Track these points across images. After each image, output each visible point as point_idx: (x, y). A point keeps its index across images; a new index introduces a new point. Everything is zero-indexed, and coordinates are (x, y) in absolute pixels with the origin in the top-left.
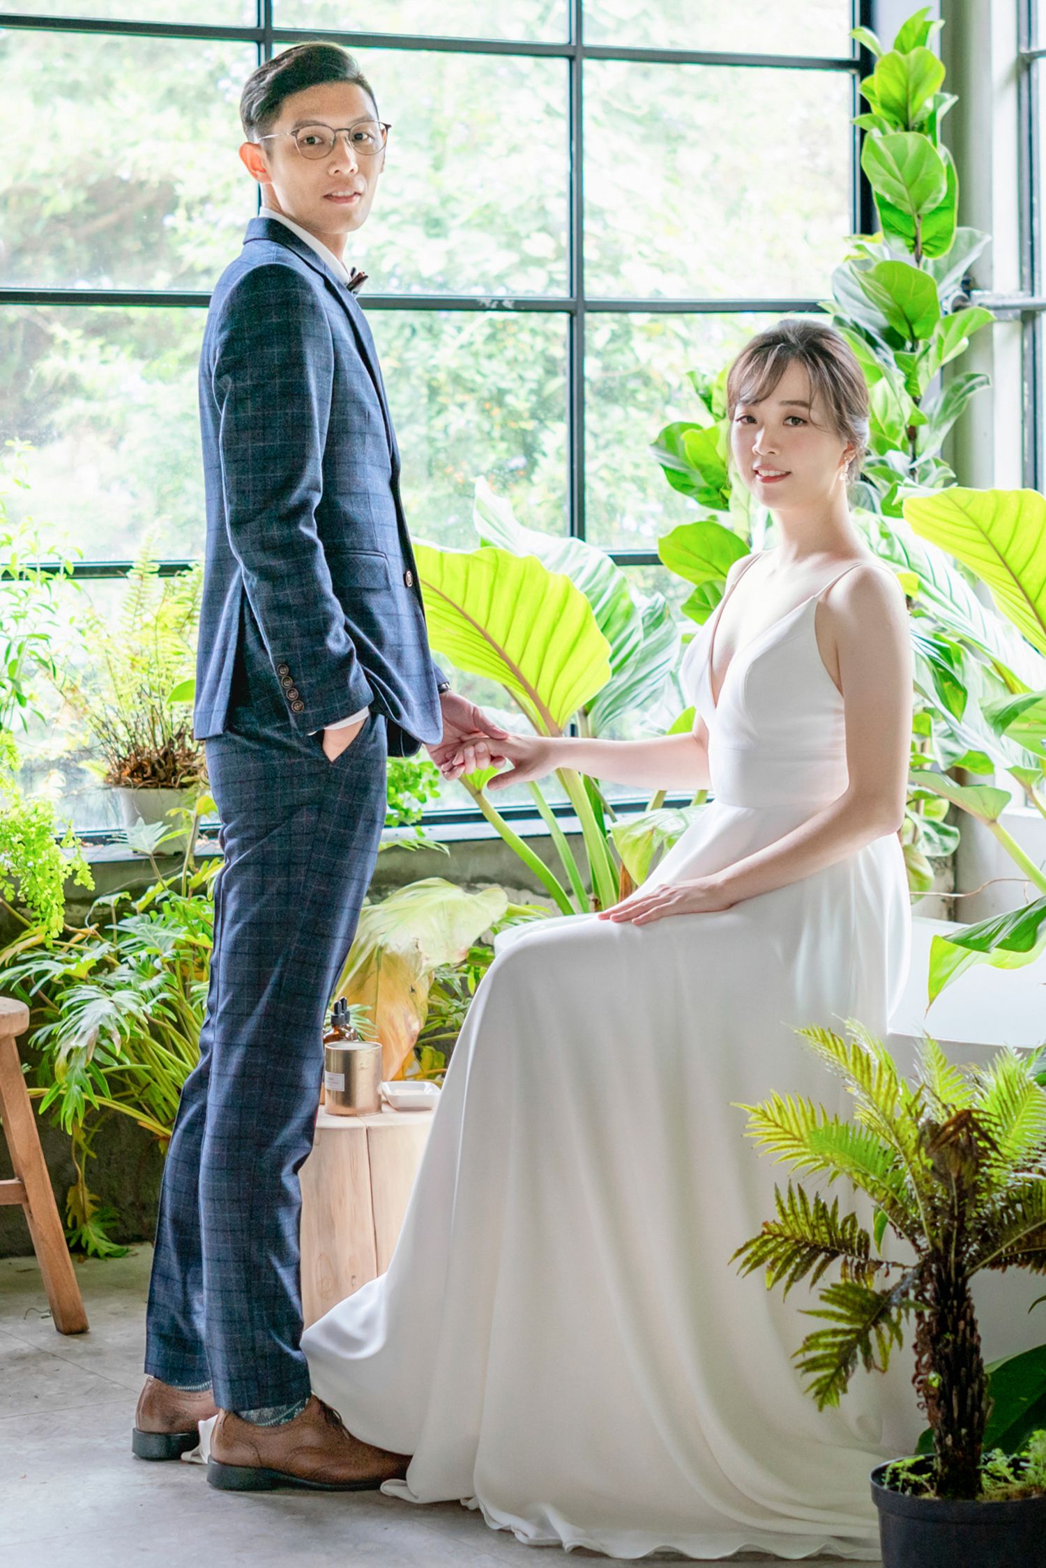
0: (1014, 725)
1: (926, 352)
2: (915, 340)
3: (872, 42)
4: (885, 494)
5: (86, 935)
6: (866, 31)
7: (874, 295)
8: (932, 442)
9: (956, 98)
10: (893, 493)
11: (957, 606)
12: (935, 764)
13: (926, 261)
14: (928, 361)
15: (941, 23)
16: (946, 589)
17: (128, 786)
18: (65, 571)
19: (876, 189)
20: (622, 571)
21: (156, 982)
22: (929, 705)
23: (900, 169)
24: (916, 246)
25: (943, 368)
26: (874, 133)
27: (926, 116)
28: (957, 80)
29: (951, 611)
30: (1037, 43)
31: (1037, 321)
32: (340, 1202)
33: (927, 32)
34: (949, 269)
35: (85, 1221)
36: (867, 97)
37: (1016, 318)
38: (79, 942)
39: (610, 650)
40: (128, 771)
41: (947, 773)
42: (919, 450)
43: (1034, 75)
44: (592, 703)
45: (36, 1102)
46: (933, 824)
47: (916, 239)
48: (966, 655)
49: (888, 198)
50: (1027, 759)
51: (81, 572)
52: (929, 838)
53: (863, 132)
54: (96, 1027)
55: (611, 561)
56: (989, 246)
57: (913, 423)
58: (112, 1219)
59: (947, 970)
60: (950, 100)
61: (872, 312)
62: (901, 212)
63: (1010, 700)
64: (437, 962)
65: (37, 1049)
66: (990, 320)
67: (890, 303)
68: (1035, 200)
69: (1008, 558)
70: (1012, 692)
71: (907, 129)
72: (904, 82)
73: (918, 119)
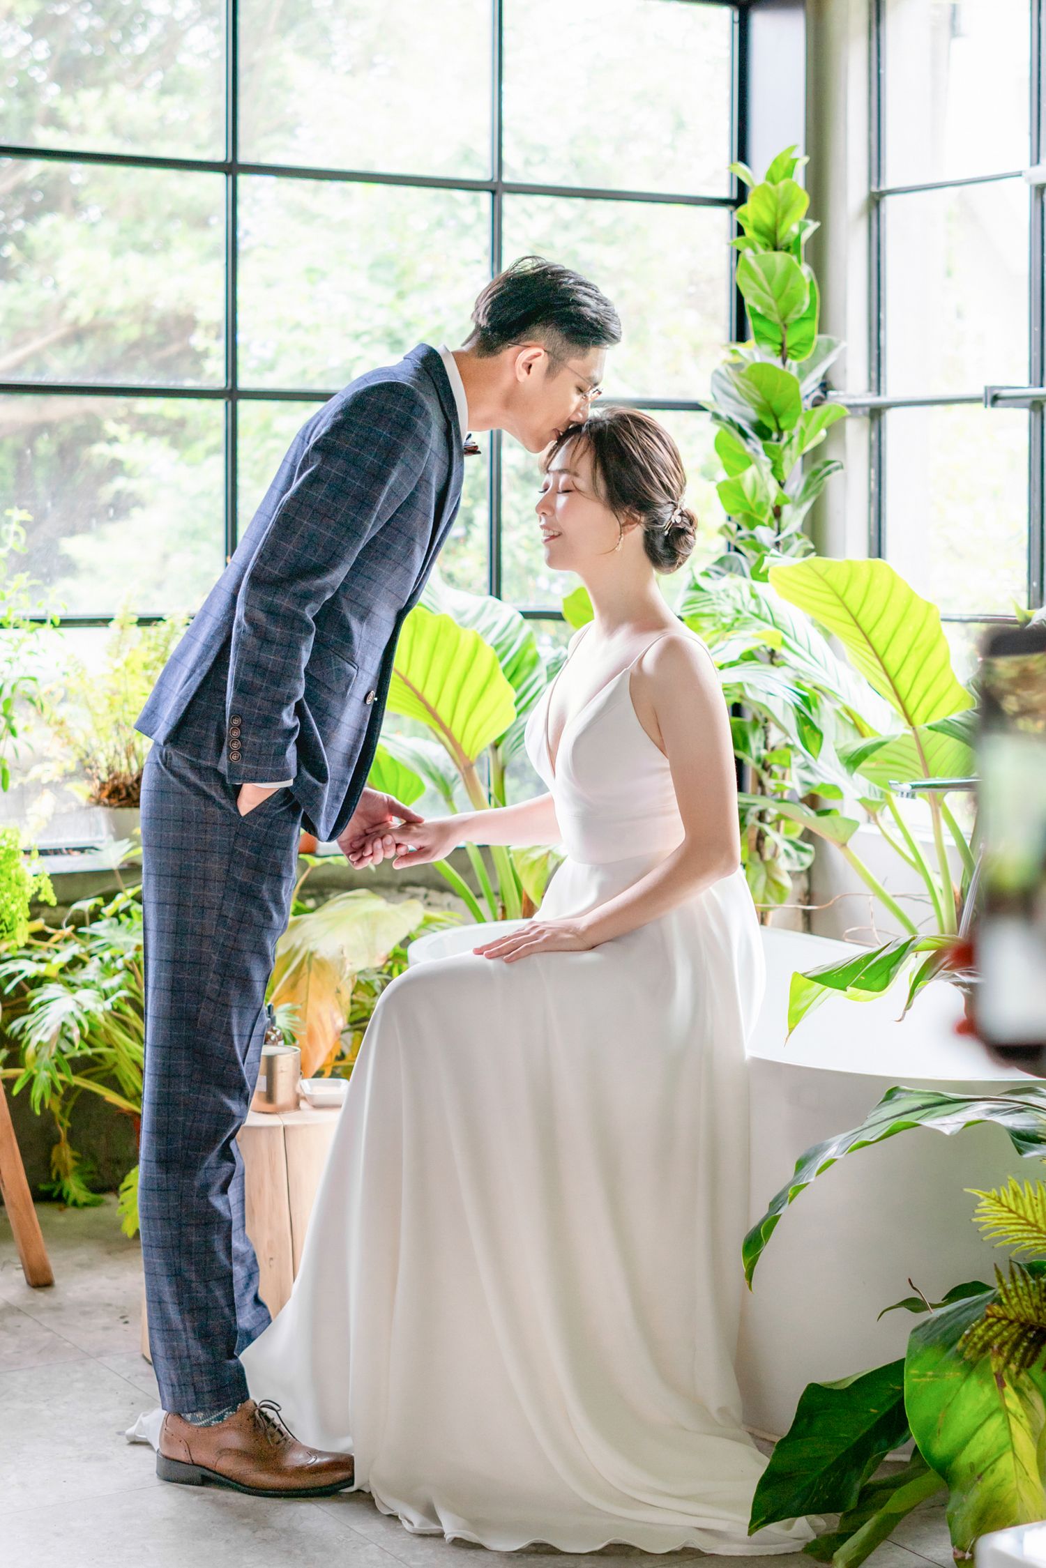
0: (864, 764)
1: (789, 442)
2: (780, 431)
3: (746, 175)
4: (753, 563)
5: (62, 935)
6: (742, 166)
7: (747, 394)
8: (794, 519)
9: (818, 224)
10: (760, 562)
11: (814, 658)
12: (793, 791)
13: (791, 364)
14: (791, 449)
15: (806, 160)
16: (805, 644)
17: (105, 805)
18: (52, 622)
19: (748, 302)
20: (529, 624)
21: (116, 980)
22: (790, 742)
23: (770, 284)
24: (783, 353)
25: (804, 456)
26: (748, 253)
27: (793, 239)
28: (818, 210)
29: (810, 663)
30: (885, 184)
31: (883, 417)
32: (260, 1192)
33: (794, 167)
34: (811, 370)
35: (67, 1174)
36: (742, 223)
37: (864, 414)
38: (56, 943)
39: (514, 696)
40: (106, 793)
41: (803, 801)
42: (783, 526)
43: (882, 210)
44: (502, 738)
45: (10, 1083)
46: (792, 842)
47: (782, 345)
48: (821, 700)
49: (759, 309)
50: (873, 792)
51: (65, 622)
52: (788, 854)
53: (738, 252)
54: (59, 1023)
55: (520, 617)
56: (844, 351)
57: (779, 503)
58: (91, 1172)
59: (806, 1003)
60: (813, 226)
61: (744, 408)
62: (769, 322)
63: (859, 744)
64: (360, 966)
65: (13, 1037)
66: (844, 414)
67: (759, 399)
68: (882, 316)
69: (860, 619)
70: (862, 735)
71: (776, 249)
72: (773, 208)
73: (785, 241)
